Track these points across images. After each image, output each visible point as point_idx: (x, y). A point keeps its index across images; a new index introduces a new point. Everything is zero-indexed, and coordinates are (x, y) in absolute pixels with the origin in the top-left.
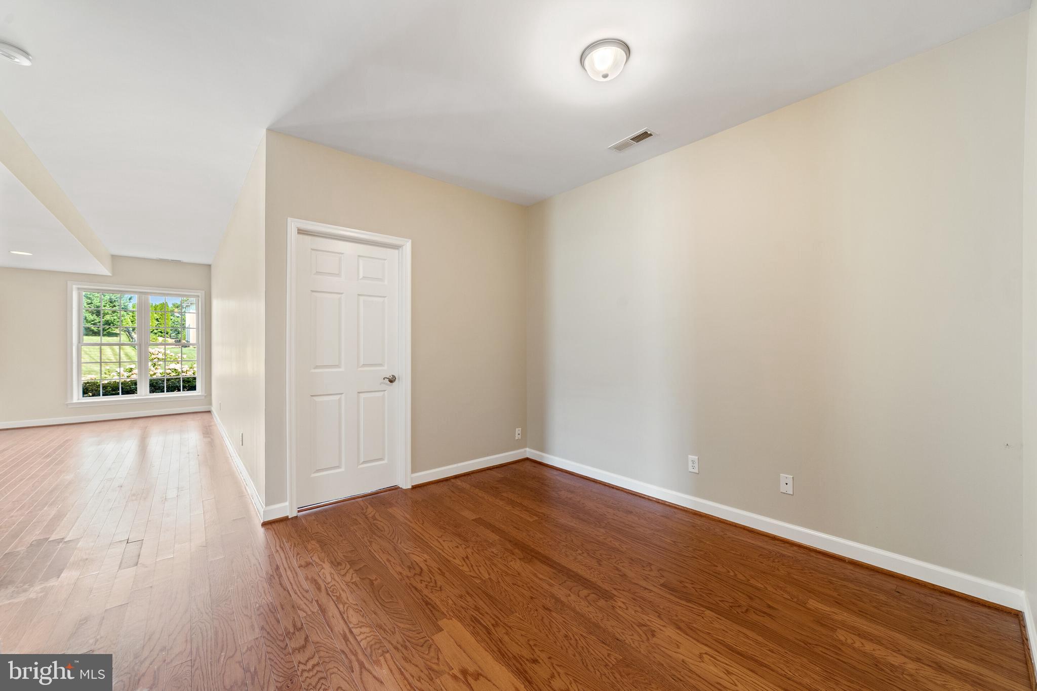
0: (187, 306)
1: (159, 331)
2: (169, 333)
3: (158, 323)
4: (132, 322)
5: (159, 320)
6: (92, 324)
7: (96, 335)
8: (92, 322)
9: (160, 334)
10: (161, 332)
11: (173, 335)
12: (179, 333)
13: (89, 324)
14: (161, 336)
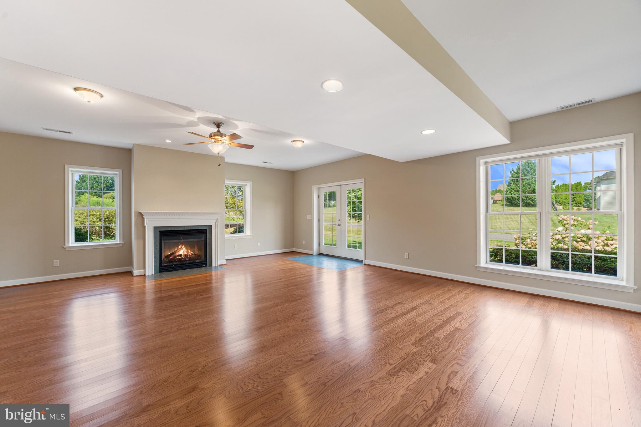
0: (598, 182)
1: (575, 202)
2: (582, 204)
3: (573, 197)
4: (555, 197)
5: (575, 195)
6: (531, 200)
7: (533, 207)
8: (531, 199)
9: (575, 204)
10: (576, 203)
11: (586, 205)
12: (590, 203)
13: (529, 200)
14: (576, 206)
